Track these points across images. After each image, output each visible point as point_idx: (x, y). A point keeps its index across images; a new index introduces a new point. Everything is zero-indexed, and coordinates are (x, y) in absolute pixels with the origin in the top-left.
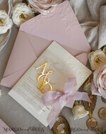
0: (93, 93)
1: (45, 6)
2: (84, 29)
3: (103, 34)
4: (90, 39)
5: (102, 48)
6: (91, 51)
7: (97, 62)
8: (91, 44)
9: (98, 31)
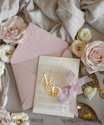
0: (90, 73)
1: (18, 37)
2: (55, 34)
3: (70, 29)
4: (64, 38)
5: (76, 38)
6: (70, 45)
7: (79, 50)
8: (66, 41)
9: (65, 28)
